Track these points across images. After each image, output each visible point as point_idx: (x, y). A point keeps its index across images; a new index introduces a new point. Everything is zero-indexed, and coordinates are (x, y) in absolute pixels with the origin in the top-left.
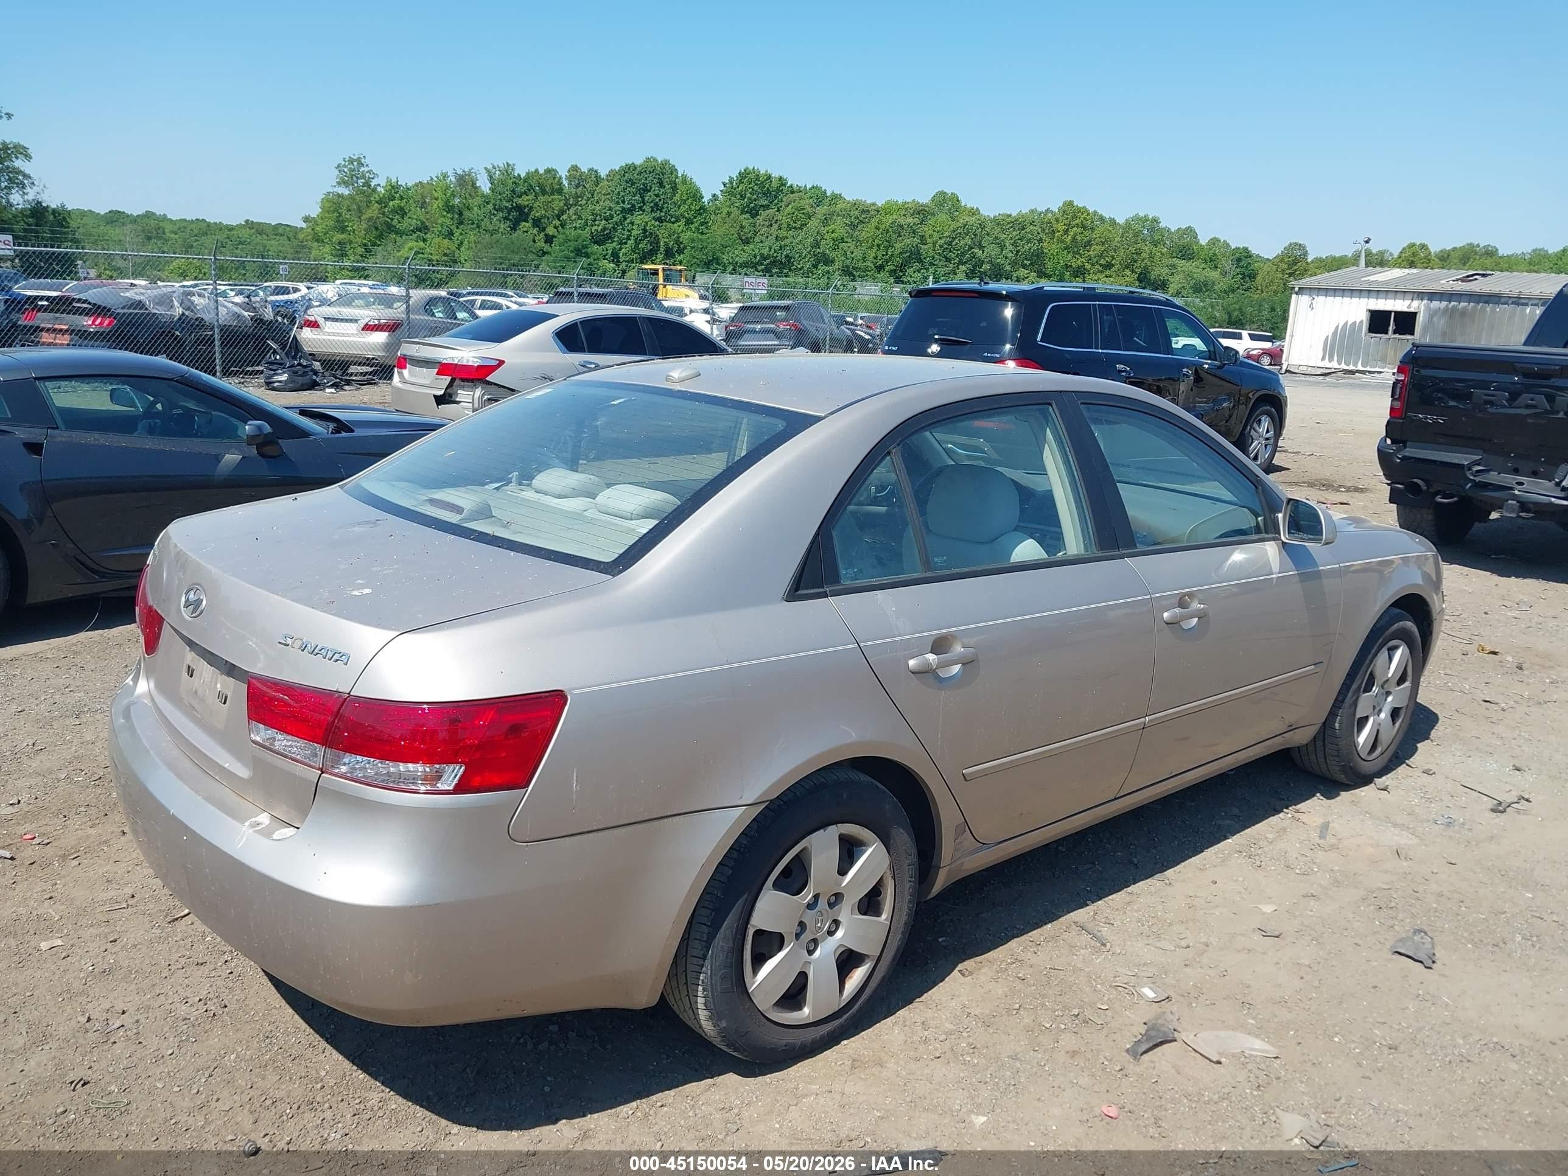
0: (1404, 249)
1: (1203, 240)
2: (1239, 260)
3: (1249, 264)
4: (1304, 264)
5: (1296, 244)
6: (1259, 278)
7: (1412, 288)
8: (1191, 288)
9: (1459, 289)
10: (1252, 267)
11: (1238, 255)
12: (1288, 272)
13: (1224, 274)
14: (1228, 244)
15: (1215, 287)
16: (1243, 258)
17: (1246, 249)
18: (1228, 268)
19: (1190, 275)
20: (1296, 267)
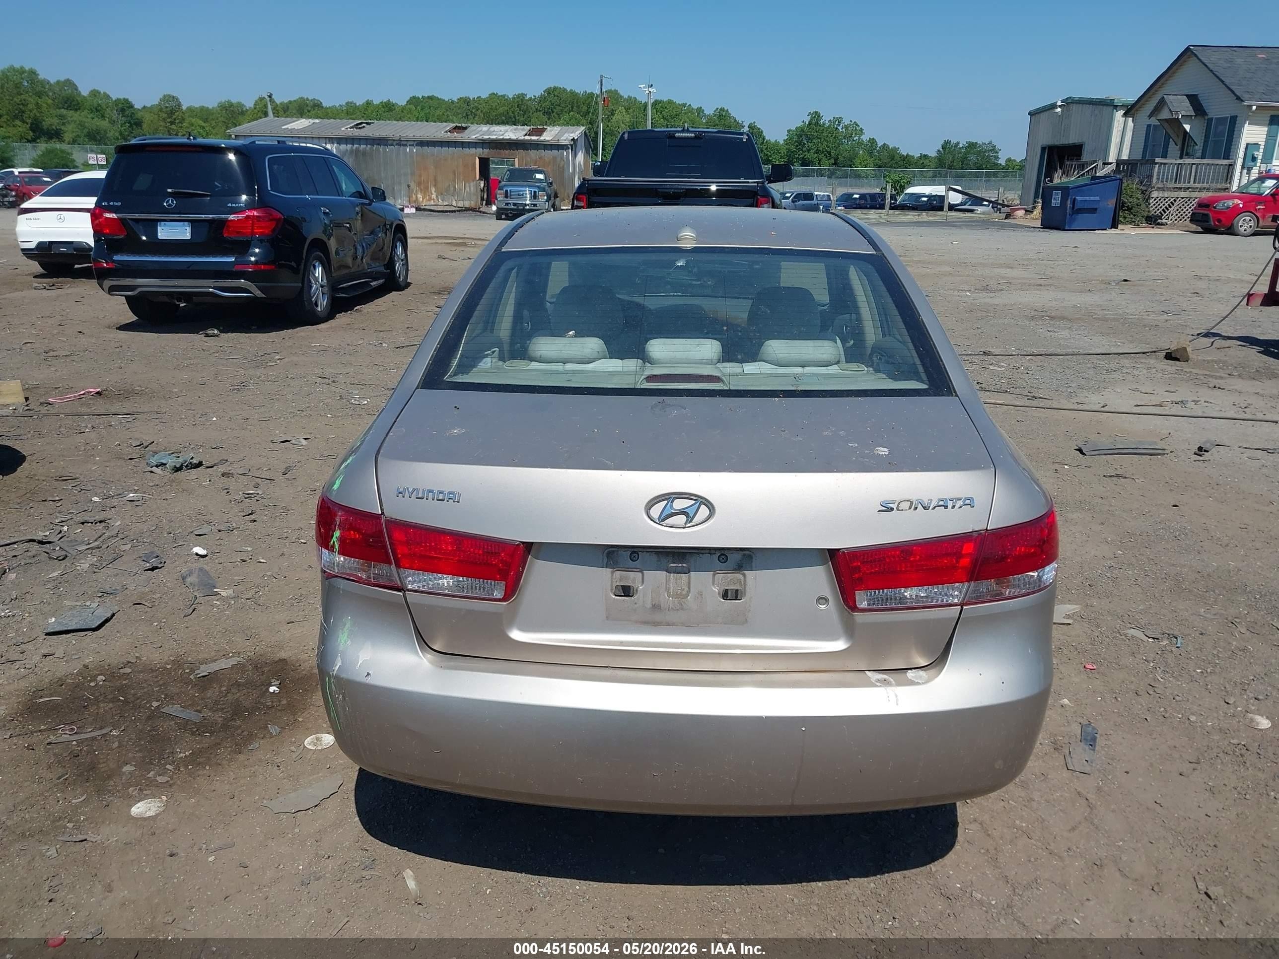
0: (256, 102)
1: (84, 91)
2: (123, 110)
3: (133, 113)
4: (181, 114)
5: (169, 96)
6: (144, 126)
7: (323, 135)
8: (85, 136)
9: (357, 134)
10: (136, 116)
11: (121, 106)
12: (169, 120)
13: (113, 122)
14: (108, 96)
15: (108, 135)
16: (125, 107)
17: (126, 101)
18: (114, 118)
19: (82, 125)
20: (175, 117)
